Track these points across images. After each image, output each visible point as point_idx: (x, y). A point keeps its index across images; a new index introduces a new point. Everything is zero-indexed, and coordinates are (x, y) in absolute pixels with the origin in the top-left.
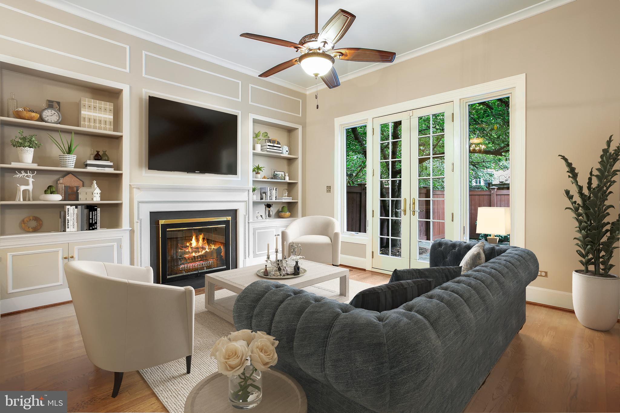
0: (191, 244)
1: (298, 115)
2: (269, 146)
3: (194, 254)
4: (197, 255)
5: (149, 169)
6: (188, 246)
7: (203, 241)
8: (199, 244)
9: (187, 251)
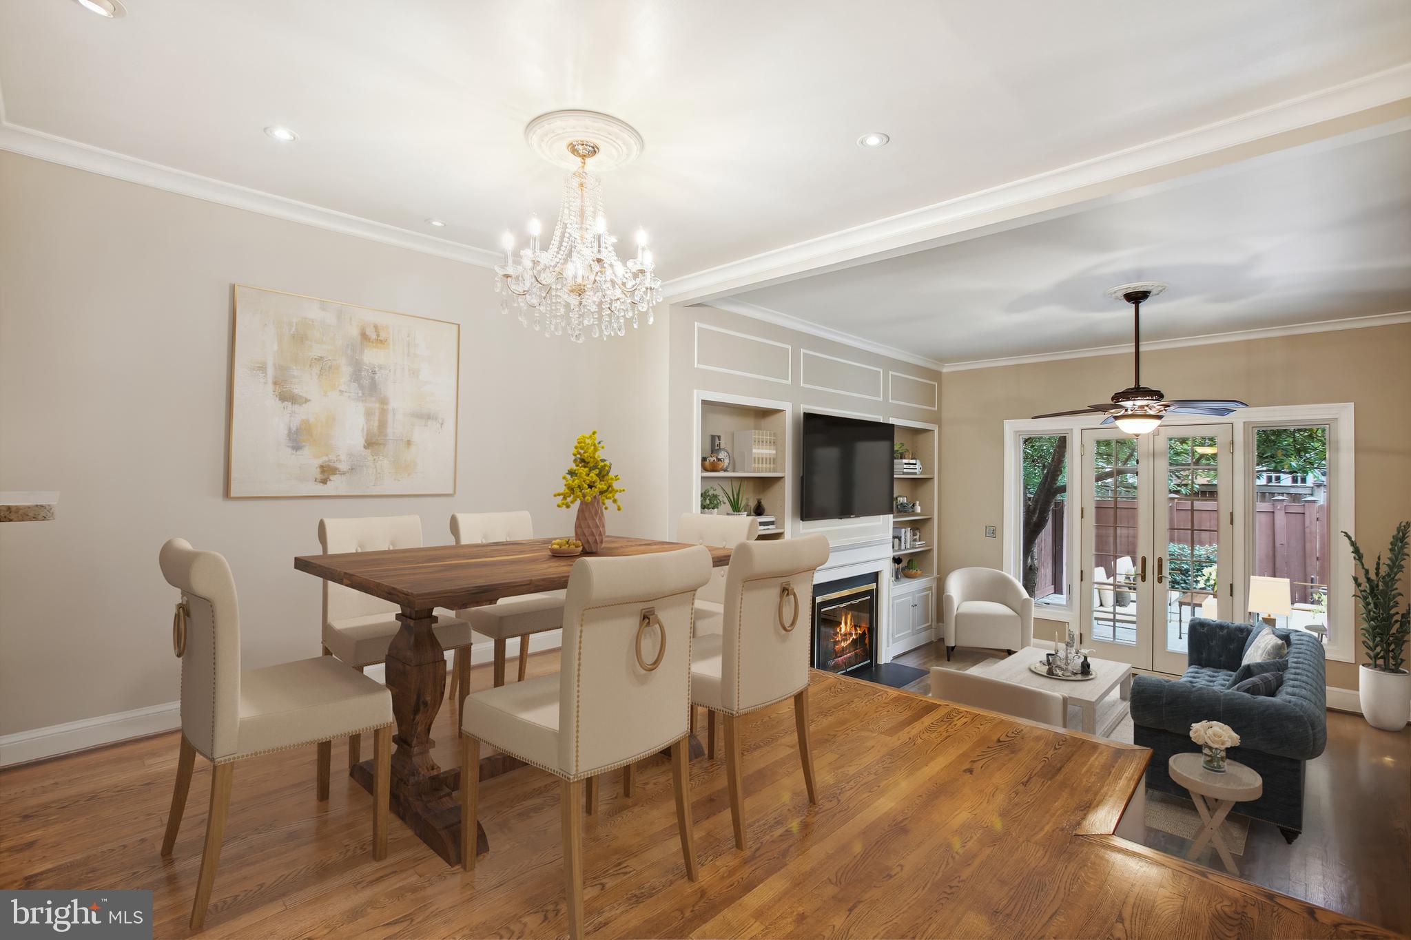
0: (840, 629)
1: (933, 408)
2: (906, 464)
3: (843, 644)
4: (846, 645)
5: (802, 519)
6: (838, 633)
7: (851, 624)
8: (847, 628)
9: (837, 639)
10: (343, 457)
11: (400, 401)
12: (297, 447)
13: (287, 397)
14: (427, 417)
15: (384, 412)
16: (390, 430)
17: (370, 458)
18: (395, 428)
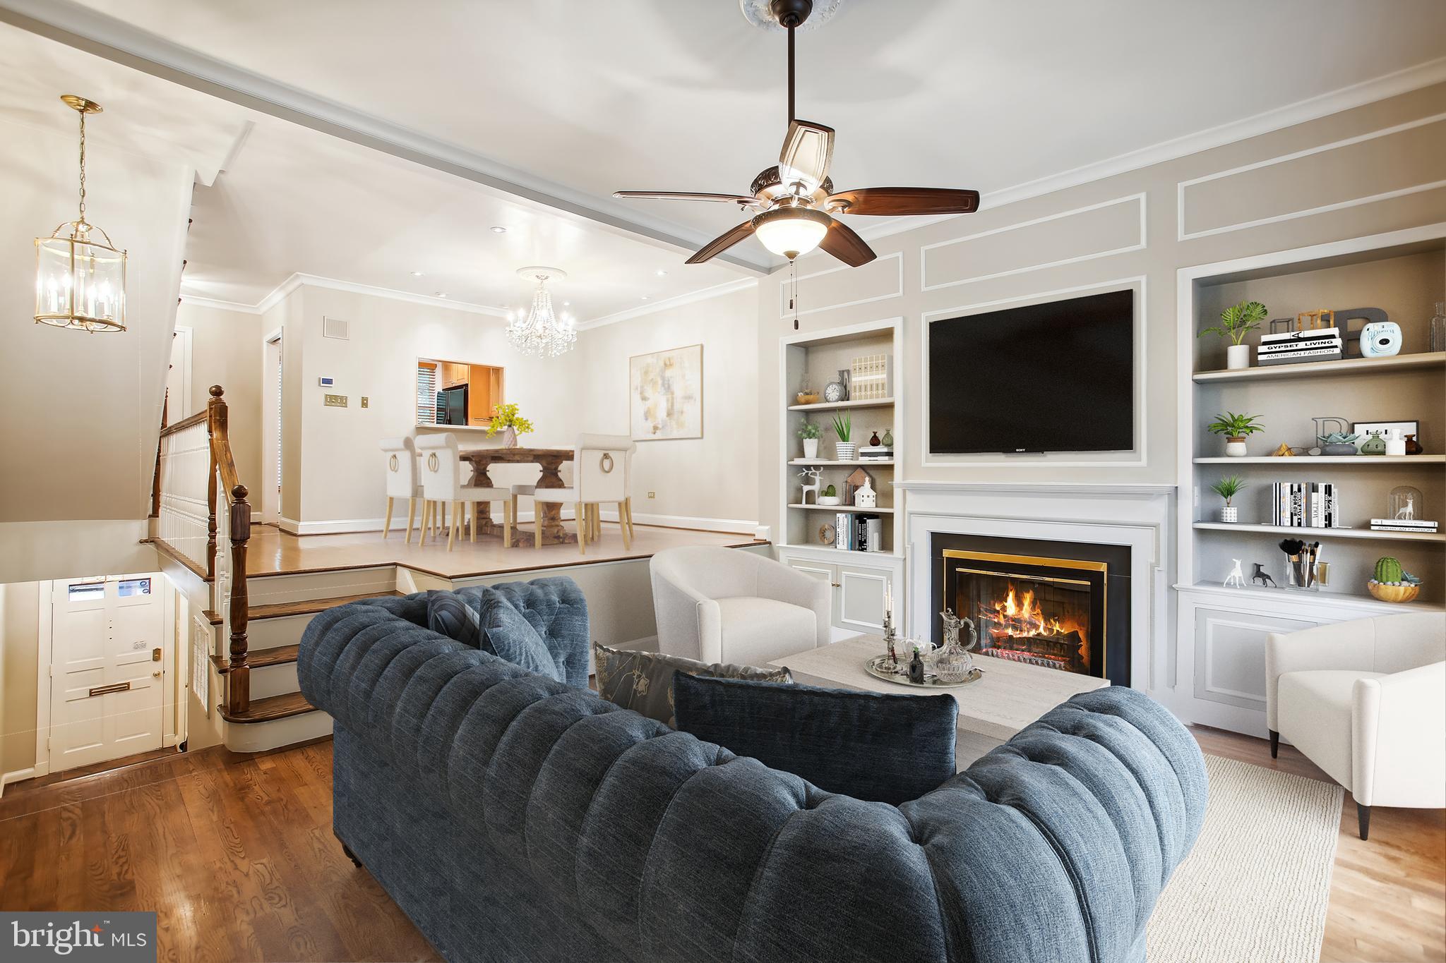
0: (1004, 608)
3: (1010, 632)
4: (1018, 636)
5: (933, 451)
6: (998, 612)
7: (1033, 608)
8: (1023, 612)
9: (996, 620)
10: (660, 422)
11: (678, 391)
12: (647, 419)
13: (644, 399)
14: (688, 398)
15: (673, 398)
16: (675, 407)
17: (669, 421)
18: (677, 407)
